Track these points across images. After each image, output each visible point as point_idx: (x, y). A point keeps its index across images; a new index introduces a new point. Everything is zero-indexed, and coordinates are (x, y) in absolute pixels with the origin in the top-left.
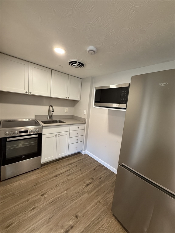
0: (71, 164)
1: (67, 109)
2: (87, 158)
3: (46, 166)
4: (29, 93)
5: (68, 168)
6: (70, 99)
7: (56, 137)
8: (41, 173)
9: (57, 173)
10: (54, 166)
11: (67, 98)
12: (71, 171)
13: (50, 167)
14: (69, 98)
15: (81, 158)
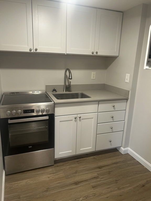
0: (100, 167)
1: (95, 73)
2: (129, 162)
3: (62, 164)
4: (34, 51)
5: (95, 175)
6: (99, 54)
7: (75, 121)
8: (54, 174)
9: (77, 179)
10: (73, 166)
11: (95, 54)
12: (100, 181)
13: (68, 167)
14: (97, 53)
15: (118, 160)
